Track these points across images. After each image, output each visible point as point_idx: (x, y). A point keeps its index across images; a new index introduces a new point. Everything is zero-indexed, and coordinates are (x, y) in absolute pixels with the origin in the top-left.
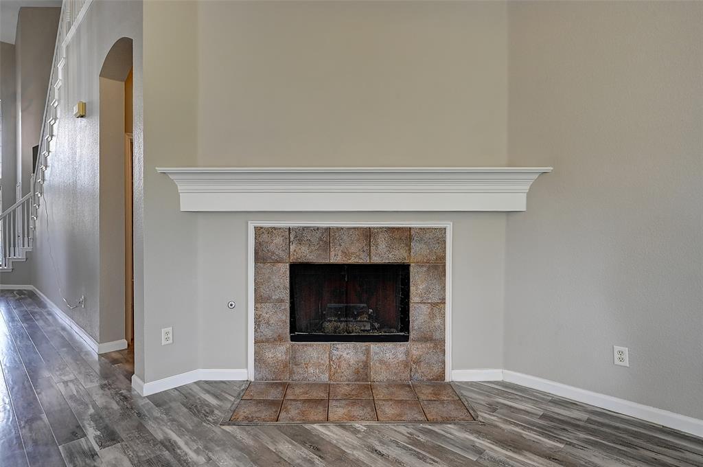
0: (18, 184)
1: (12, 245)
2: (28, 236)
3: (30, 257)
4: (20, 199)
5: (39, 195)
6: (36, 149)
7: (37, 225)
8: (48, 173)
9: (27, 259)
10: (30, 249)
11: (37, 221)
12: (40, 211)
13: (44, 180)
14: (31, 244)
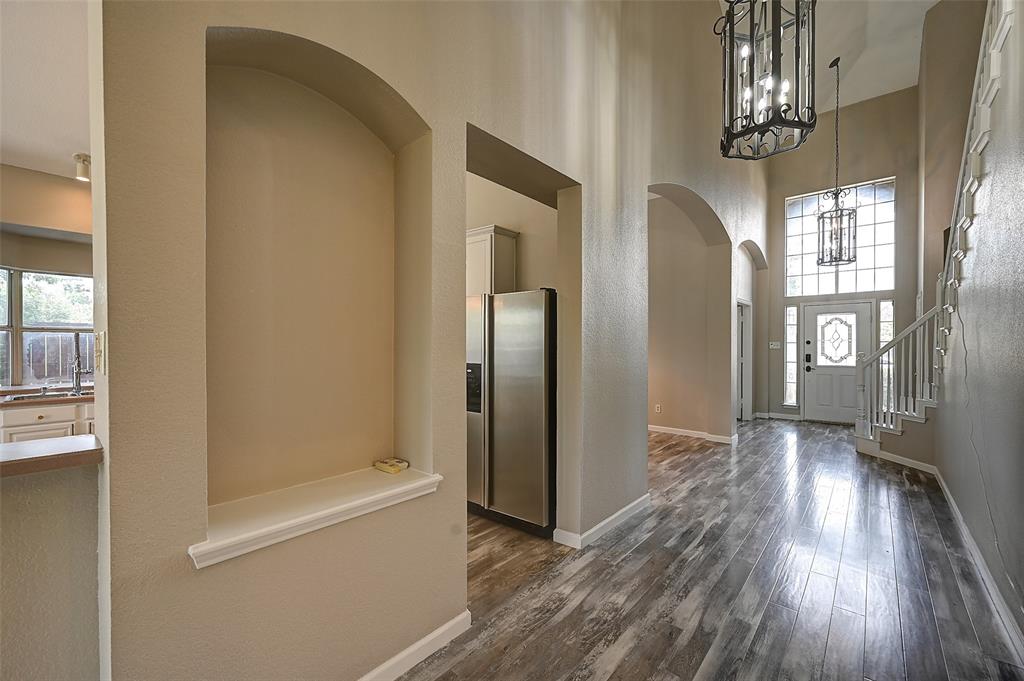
0: (919, 295)
1: (902, 393)
2: (931, 381)
3: (931, 415)
4: (920, 316)
5: (951, 310)
6: (947, 233)
7: (945, 365)
8: (968, 263)
9: (927, 420)
10: (933, 403)
11: (945, 358)
12: (951, 339)
13: (960, 279)
14: (935, 394)
